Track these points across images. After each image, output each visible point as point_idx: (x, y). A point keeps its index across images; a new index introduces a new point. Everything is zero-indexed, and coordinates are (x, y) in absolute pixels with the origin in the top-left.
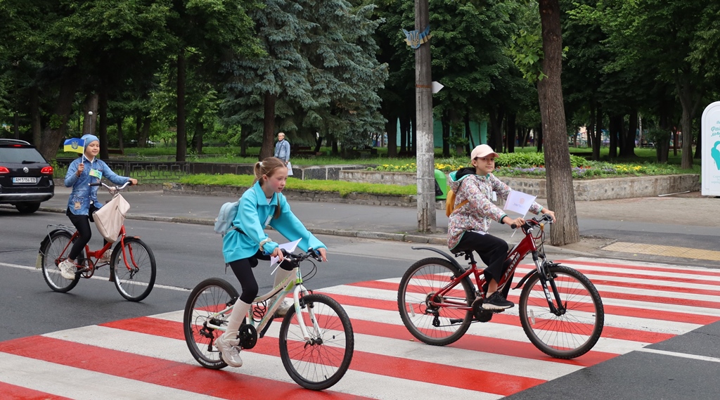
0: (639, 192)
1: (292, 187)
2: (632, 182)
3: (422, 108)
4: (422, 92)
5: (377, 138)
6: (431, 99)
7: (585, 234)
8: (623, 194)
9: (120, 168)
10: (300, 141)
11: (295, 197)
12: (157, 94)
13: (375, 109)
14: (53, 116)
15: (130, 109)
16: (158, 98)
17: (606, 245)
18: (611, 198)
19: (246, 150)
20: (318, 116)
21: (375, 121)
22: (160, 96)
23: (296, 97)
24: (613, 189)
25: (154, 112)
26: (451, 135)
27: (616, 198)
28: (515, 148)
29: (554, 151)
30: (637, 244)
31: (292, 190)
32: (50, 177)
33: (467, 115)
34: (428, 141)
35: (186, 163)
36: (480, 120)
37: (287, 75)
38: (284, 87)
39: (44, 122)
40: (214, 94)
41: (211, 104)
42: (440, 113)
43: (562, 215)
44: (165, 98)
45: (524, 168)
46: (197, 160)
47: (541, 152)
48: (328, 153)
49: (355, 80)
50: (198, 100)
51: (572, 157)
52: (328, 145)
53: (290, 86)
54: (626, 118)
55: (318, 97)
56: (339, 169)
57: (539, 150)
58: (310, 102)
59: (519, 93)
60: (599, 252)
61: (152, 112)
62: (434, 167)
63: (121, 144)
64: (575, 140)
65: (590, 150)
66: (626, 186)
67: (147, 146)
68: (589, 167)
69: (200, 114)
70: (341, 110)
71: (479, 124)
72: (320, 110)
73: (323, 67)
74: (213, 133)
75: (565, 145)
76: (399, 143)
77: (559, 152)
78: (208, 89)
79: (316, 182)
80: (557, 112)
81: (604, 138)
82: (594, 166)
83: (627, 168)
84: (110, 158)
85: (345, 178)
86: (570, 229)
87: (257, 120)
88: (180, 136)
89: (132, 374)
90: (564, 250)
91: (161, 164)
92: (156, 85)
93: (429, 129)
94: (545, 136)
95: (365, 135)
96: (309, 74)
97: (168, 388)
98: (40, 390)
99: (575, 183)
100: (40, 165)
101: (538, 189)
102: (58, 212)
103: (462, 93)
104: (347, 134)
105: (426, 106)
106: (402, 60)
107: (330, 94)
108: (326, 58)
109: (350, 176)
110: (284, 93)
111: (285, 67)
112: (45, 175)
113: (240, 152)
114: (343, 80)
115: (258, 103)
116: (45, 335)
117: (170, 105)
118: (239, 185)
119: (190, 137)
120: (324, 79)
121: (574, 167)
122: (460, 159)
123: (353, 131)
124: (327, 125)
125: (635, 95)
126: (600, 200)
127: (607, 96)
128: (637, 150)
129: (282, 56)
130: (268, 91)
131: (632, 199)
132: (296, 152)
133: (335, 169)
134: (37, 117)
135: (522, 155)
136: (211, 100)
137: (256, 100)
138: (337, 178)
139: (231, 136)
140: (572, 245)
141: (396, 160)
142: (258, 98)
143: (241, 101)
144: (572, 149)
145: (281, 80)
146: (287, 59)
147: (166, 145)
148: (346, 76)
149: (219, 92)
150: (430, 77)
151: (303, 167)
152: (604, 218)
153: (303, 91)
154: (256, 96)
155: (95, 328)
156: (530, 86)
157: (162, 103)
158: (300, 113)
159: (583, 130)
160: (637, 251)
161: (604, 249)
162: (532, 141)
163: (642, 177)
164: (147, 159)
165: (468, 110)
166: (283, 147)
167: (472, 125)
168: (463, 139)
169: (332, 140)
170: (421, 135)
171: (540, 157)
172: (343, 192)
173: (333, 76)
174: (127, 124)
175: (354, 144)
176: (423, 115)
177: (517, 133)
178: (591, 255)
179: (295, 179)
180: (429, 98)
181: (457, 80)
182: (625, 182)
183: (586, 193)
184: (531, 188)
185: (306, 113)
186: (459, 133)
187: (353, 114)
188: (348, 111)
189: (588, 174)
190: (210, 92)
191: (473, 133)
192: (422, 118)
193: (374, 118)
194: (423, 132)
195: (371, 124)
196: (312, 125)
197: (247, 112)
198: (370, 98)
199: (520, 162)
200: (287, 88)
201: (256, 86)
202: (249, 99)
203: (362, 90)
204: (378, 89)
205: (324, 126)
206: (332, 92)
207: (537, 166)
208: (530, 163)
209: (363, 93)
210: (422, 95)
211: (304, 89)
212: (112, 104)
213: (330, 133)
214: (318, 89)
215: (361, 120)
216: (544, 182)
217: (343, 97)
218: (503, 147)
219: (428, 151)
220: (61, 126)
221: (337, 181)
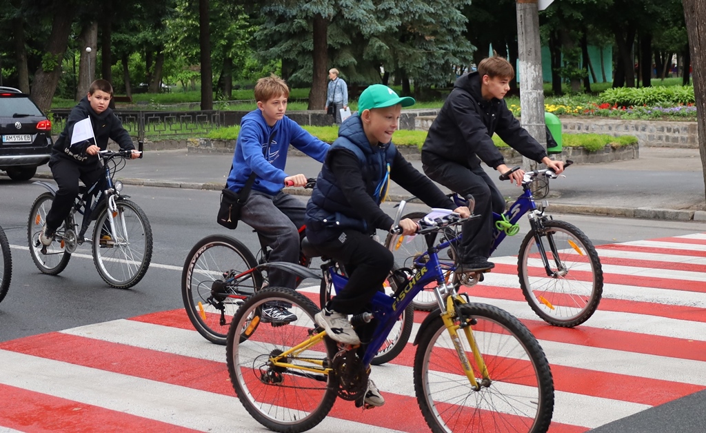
3: (526, 31)
4: (524, 10)
6: (538, 18)
9: (131, 120)
12: (172, 22)
13: (459, 33)
14: (46, 55)
15: (137, 43)
16: (173, 27)
20: (383, 44)
21: (459, 49)
22: (177, 25)
23: (355, 21)
25: (169, 47)
26: (562, 65)
28: (653, 80)
32: (47, 133)
33: (584, 36)
34: (535, 74)
35: (214, 112)
36: (603, 43)
38: (338, 8)
39: (34, 64)
40: (245, 19)
41: (242, 32)
42: (546, 35)
44: (182, 26)
45: (665, 107)
46: (228, 108)
47: (689, 84)
50: (225, 28)
53: (347, 6)
55: (385, 18)
56: (415, 115)
57: (686, 82)
58: (373, 27)
59: (656, 4)
61: (167, 46)
62: (543, 110)
63: (128, 89)
67: (160, 90)
69: (228, 47)
70: (415, 35)
71: (601, 48)
72: (384, 36)
74: (245, 71)
78: (239, 12)
84: (116, 107)
85: (423, 127)
87: (304, 52)
88: (205, 76)
89: (175, 379)
91: (184, 114)
92: (172, 10)
93: (536, 59)
94: (695, 64)
95: (446, 68)
97: (221, 396)
98: (66, 397)
100: (35, 119)
101: (686, 135)
104: (423, 68)
105: (530, 28)
107: (400, 16)
110: (339, 14)
112: (42, 131)
115: (304, 29)
116: (64, 332)
117: (189, 36)
119: (216, 77)
122: (577, 97)
123: (431, 64)
124: (395, 56)
130: (319, 14)
133: (410, 115)
134: (23, 57)
136: (242, 27)
137: (301, 26)
138: (412, 127)
142: (304, 23)
143: (280, 28)
147: (185, 89)
149: (252, 16)
153: (365, 12)
154: (300, 21)
155: (122, 323)
157: (179, 33)
158: (359, 40)
162: (676, 70)
164: (164, 108)
165: (585, 30)
166: (339, 88)
167: (592, 51)
168: (580, 70)
169: (402, 76)
170: (525, 67)
171: (688, 91)
175: (432, 80)
176: (528, 39)
177: (654, 60)
180: (534, 17)
184: (676, 135)
185: (368, 41)
186: (575, 61)
187: (430, 41)
188: (422, 37)
190: (240, 17)
191: (593, 61)
192: (526, 43)
193: (458, 45)
194: (527, 63)
195: (455, 54)
196: (375, 57)
197: (289, 43)
198: (453, 18)
199: (660, 100)
200: (343, 9)
201: (303, 8)
202: (292, 25)
203: (443, 8)
204: (465, 5)
205: (391, 57)
206: (402, 12)
207: (684, 104)
208: (673, 101)
209: (443, 12)
210: (525, 14)
211: (365, 10)
212: (116, 36)
213: (400, 67)
214: (383, 9)
215: (441, 48)
216: (695, 125)
217: (417, 18)
218: (636, 80)
219: (535, 88)
220: (56, 68)
221: (413, 132)
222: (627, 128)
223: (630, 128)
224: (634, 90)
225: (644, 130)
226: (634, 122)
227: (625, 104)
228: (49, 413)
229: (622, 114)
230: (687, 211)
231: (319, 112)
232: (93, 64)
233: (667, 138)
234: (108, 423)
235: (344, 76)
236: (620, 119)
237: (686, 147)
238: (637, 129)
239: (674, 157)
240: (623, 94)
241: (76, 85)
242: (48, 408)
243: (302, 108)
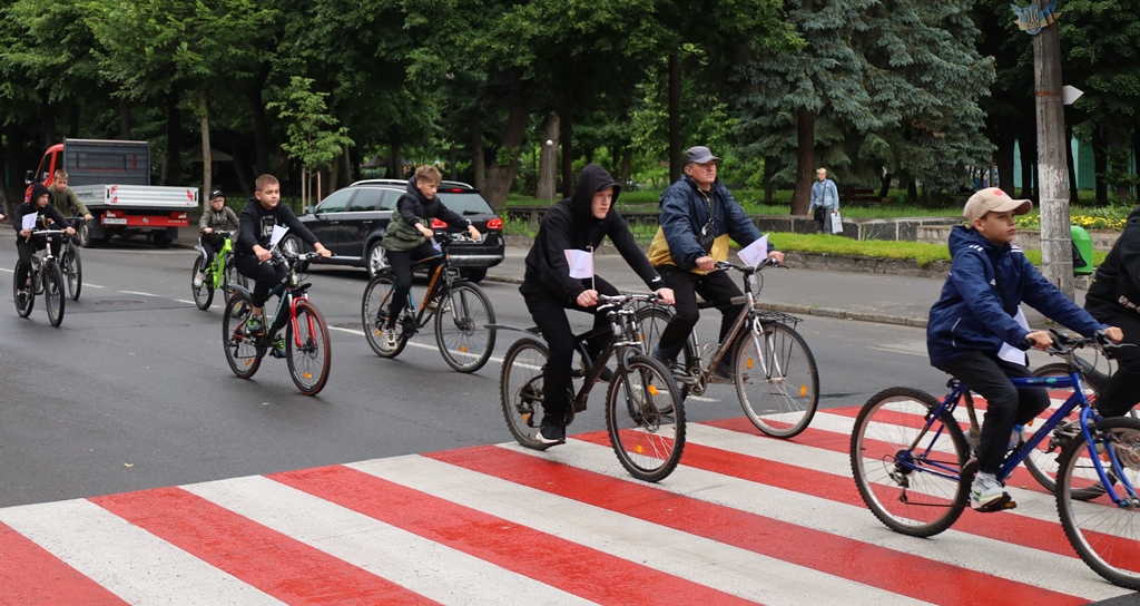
1: (842, 251)
3: (1048, 129)
4: (1046, 103)
5: (982, 174)
6: (1062, 114)
10: (854, 180)
11: (847, 266)
12: (641, 113)
13: (976, 130)
14: (502, 148)
15: (604, 136)
16: (642, 119)
19: (774, 196)
20: (882, 141)
21: (976, 148)
22: (645, 116)
23: (846, 114)
25: (637, 141)
26: (1109, 169)
31: (841, 256)
32: (499, 233)
34: (1059, 180)
37: (832, 81)
38: (827, 99)
39: (490, 157)
40: (723, 111)
44: (652, 119)
48: (902, 199)
49: (940, 85)
50: (700, 121)
52: (901, 187)
53: (837, 98)
55: (882, 112)
56: (918, 224)
58: (868, 121)
61: (634, 139)
62: (1069, 223)
67: (628, 189)
70: (920, 132)
72: (882, 132)
73: (888, 67)
76: (1018, 183)
78: (714, 103)
79: (878, 245)
85: (926, 238)
87: (788, 149)
91: (648, 216)
92: (640, 100)
93: (1060, 162)
96: (867, 77)
100: (486, 217)
102: (510, 282)
103: (1124, 99)
104: (930, 169)
105: (1053, 125)
106: (1019, 49)
107: (901, 108)
108: (892, 52)
109: (935, 234)
110: (828, 108)
111: (828, 69)
112: (493, 230)
113: (763, 197)
114: (920, 85)
115: (789, 123)
116: (499, 445)
117: (659, 129)
120: (890, 85)
123: (940, 165)
124: (897, 155)
129: (824, 52)
130: (804, 106)
132: (849, 197)
133: (911, 223)
134: (479, 149)
136: (717, 119)
137: (786, 120)
138: (914, 238)
139: (750, 174)
142: (788, 116)
143: (763, 121)
145: (823, 88)
146: (832, 57)
147: (656, 187)
148: (927, 78)
150: (1060, 78)
151: (860, 221)
153: (858, 105)
154: (785, 113)
157: (648, 126)
158: (854, 137)
164: (628, 208)
168: (1130, 175)
169: (907, 179)
170: (1046, 171)
172: (922, 260)
173: (904, 80)
174: (599, 157)
175: (941, 184)
176: (1047, 140)
179: (847, 239)
180: (1058, 112)
181: (1116, 79)
185: (864, 137)
187: (940, 138)
188: (930, 133)
190: (715, 108)
192: (1048, 143)
193: (974, 143)
194: (1050, 166)
195: (970, 153)
196: (875, 156)
197: (772, 138)
198: (967, 112)
200: (832, 101)
201: (785, 99)
202: (775, 118)
203: (953, 99)
204: (979, 97)
205: (893, 156)
206: (903, 104)
209: (954, 104)
210: (1046, 108)
211: (859, 102)
212: (578, 129)
213: (903, 168)
214: (881, 101)
215: (953, 147)
217: (920, 111)
219: (1059, 196)
220: (511, 162)
221: (913, 243)
228: (476, 529)
231: (802, 217)
232: (555, 159)
234: (537, 545)
235: (835, 177)
241: (536, 181)
242: (476, 524)
243: (783, 213)
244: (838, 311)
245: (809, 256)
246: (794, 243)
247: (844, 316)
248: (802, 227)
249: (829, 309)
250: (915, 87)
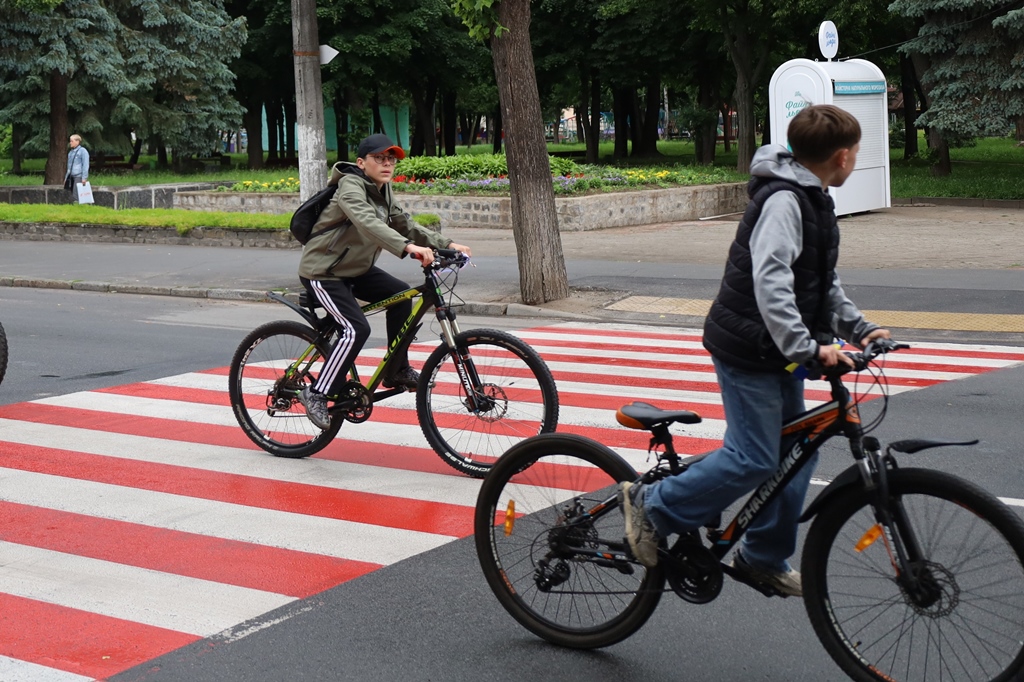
0: (667, 213)
1: (100, 221)
2: (654, 197)
3: (305, 89)
4: (304, 63)
5: (229, 138)
6: (320, 73)
7: (579, 284)
8: (639, 217)
10: (107, 147)
11: (106, 236)
13: (226, 92)
17: (613, 301)
18: (620, 224)
19: (22, 165)
20: (134, 105)
21: (227, 111)
23: (100, 78)
24: (622, 211)
26: (350, 130)
27: (629, 225)
28: (457, 147)
29: (523, 152)
30: (664, 299)
31: (100, 227)
33: (377, 95)
34: (317, 141)
36: (398, 104)
37: (85, 43)
38: (80, 62)
42: (331, 93)
43: (540, 255)
45: (473, 179)
47: (500, 152)
48: (153, 165)
49: (193, 47)
51: (552, 160)
52: (151, 152)
53: (91, 60)
54: (642, 93)
55: (137, 75)
56: (173, 190)
57: (497, 149)
58: (122, 84)
59: (460, 57)
60: (602, 313)
64: (557, 131)
65: (582, 147)
66: (643, 205)
68: (582, 175)
70: (172, 95)
71: (396, 110)
72: (136, 96)
73: (142, 28)
75: (539, 141)
76: (265, 146)
77: (530, 152)
79: (137, 213)
80: (524, 88)
81: (606, 126)
82: (589, 173)
83: (646, 175)
85: (182, 205)
86: (553, 277)
87: (39, 115)
90: (545, 310)
93: (318, 123)
94: (507, 128)
95: (210, 134)
96: (120, 39)
99: (559, 202)
101: (497, 213)
103: (366, 60)
104: (182, 134)
105: (311, 86)
106: (266, 9)
107: (155, 71)
108: (146, 12)
109: (191, 200)
110: (82, 69)
111: (81, 30)
113: (11, 168)
114: (174, 46)
115: (39, 88)
118: (17, 221)
120: (144, 47)
121: (557, 176)
123: (192, 129)
124: (149, 119)
125: (655, 53)
126: (601, 228)
127: (609, 57)
128: (661, 143)
129: (77, 11)
130: (57, 69)
131: (654, 226)
132: (100, 165)
133: (167, 190)
135: (469, 158)
137: (36, 84)
138: (169, 205)
140: (558, 302)
141: (263, 173)
142: (39, 80)
143: (11, 86)
144: (551, 146)
145: (76, 50)
146: (85, 17)
148: (180, 40)
150: (316, 38)
151: (116, 189)
152: (608, 258)
153: (112, 67)
154: (35, 78)
156: (479, 45)
158: (106, 101)
159: (569, 114)
160: (666, 311)
161: (610, 307)
162: (485, 135)
163: (672, 190)
165: (376, 88)
166: (79, 159)
167: (384, 112)
169: (157, 144)
170: (304, 132)
171: (499, 160)
172: (182, 227)
173: (158, 42)
175: (193, 149)
176: (308, 100)
177: (458, 123)
178: (588, 317)
179: (105, 209)
180: (315, 72)
181: (357, 39)
182: (643, 198)
183: (577, 219)
184: (486, 213)
185: (116, 101)
186: (364, 126)
187: (191, 102)
188: (182, 97)
189: (580, 186)
191: (386, 124)
192: (306, 104)
193: (224, 106)
194: (307, 127)
195: (221, 117)
196: (125, 121)
197: (22, 104)
198: (218, 74)
199: (466, 171)
200: (86, 63)
201: (37, 62)
202: (24, 82)
203: (206, 61)
204: (232, 59)
205: (145, 121)
206: (157, 67)
207: (495, 176)
208: (482, 173)
209: (207, 67)
210: (304, 68)
211: (112, 64)
213: (155, 133)
214: (135, 63)
215: (204, 110)
216: (508, 201)
217: (174, 74)
218: (437, 147)
219: (317, 158)
221: (171, 210)
222: (426, 205)
223: (430, 204)
224: (435, 160)
225: (447, 207)
226: (435, 198)
227: (425, 176)
229: (420, 188)
230: (499, 304)
231: (56, 187)
233: (475, 216)
235: (87, 144)
236: (419, 194)
237: (497, 228)
238: (439, 206)
239: (484, 240)
240: (422, 164)
243: (37, 183)
244: (101, 284)
245: (67, 227)
246: (51, 215)
247: (107, 289)
248: (58, 198)
249: (92, 283)
250: (169, 48)
